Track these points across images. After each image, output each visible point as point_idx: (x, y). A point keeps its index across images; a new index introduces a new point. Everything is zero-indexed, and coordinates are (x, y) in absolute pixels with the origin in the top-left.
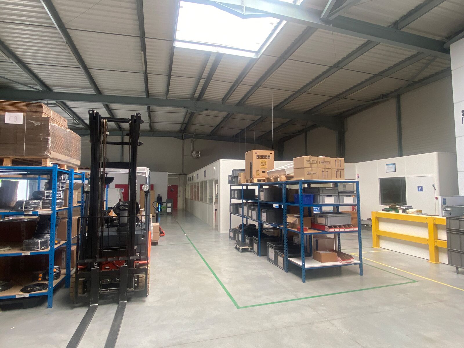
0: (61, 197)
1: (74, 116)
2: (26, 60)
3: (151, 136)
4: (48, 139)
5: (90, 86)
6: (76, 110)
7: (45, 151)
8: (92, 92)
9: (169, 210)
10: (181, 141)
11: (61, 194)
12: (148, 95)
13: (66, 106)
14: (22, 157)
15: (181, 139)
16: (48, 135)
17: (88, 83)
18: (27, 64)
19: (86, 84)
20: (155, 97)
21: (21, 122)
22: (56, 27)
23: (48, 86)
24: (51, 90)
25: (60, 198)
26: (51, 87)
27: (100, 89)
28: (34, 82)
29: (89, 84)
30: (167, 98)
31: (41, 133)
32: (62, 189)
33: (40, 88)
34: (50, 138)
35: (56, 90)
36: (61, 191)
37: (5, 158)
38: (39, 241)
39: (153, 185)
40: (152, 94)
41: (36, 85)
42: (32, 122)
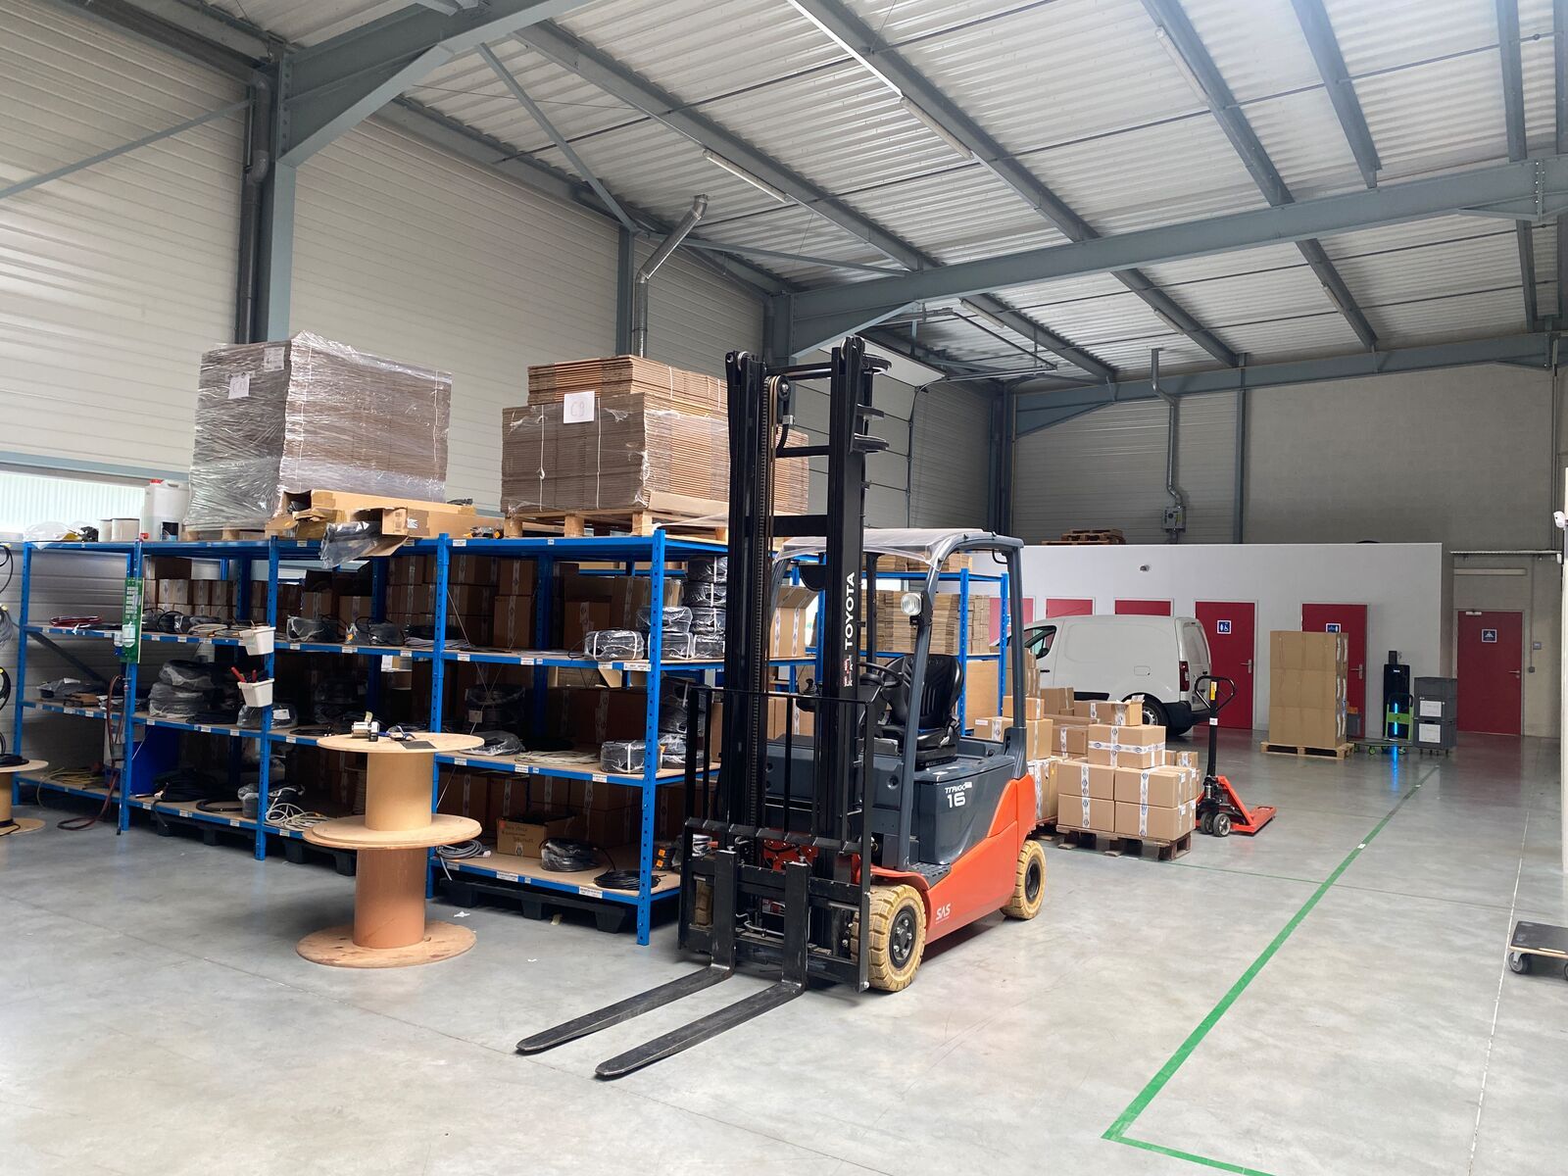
0: (712, 626)
1: (1040, 336)
2: (835, 185)
3: (1373, 373)
4: (642, 457)
5: (1040, 218)
6: (1041, 315)
7: (635, 491)
8: (1055, 237)
9: (1430, 734)
10: (1545, 375)
11: (715, 619)
12: (1280, 192)
13: (1004, 306)
14: (593, 513)
15: (1540, 366)
16: (642, 445)
17: (1028, 208)
18: (841, 198)
19: (1022, 213)
20: (1322, 194)
21: (590, 417)
22: (853, 58)
23: (924, 251)
24: (935, 263)
25: (709, 629)
26: (934, 253)
27: (1086, 219)
28: (873, 249)
29: (1032, 211)
30: (1372, 186)
31: (629, 441)
32: (716, 604)
33: (897, 266)
34: (645, 454)
35: (954, 257)
36: (715, 609)
37: (567, 515)
38: (629, 747)
39: (1365, 606)
40: (1302, 182)
41: (883, 257)
42: (611, 411)
